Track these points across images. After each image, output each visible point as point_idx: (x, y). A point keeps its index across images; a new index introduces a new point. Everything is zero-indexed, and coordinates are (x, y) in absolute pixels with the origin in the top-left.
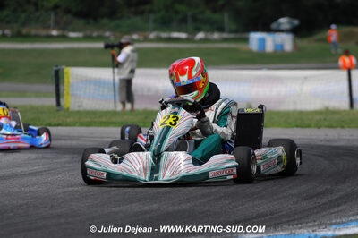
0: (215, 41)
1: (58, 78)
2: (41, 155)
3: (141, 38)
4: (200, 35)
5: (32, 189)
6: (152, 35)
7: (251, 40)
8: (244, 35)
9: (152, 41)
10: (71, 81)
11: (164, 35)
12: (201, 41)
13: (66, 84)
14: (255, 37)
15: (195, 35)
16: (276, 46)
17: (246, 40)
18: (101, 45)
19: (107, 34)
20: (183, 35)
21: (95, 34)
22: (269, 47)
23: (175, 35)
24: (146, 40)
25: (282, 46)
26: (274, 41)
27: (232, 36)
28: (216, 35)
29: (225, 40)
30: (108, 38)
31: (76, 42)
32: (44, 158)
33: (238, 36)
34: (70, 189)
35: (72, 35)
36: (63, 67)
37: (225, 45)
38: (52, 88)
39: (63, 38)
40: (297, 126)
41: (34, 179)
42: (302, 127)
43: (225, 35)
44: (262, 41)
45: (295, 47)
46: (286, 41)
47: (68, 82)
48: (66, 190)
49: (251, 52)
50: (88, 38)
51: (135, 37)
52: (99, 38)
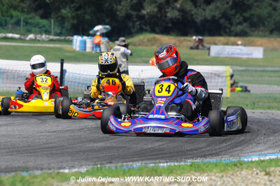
0: (43, 41)
4: (31, 36)
7: (74, 41)
17: (71, 42)
20: (17, 36)
23: (10, 35)
27: (58, 37)
28: (44, 36)
29: (52, 40)
33: (63, 38)
37: (52, 45)
43: (51, 37)
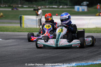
0: (65, 8)
1: (21, 19)
2: (16, 40)
3: (44, 7)
4: (61, 7)
5: (13, 50)
6: (47, 7)
7: (75, 8)
8: (73, 7)
9: (47, 8)
10: (24, 19)
11: (51, 6)
12: (61, 8)
13: (23, 20)
14: (76, 7)
15: (59, 6)
16: (82, 10)
18: (32, 9)
19: (35, 6)
20: (56, 7)
21: (31, 6)
22: (80, 10)
23: (54, 6)
24: (46, 8)
25: (84, 10)
26: (82, 8)
27: (70, 7)
28: (65, 7)
29: (68, 8)
30: (35, 7)
31: (26, 8)
32: (17, 41)
33: (72, 7)
34: (24, 50)
35: (25, 6)
36: (22, 15)
37: (68, 9)
38: (19, 21)
39: (22, 7)
40: (88, 32)
41: (14, 47)
42: (90, 32)
43: (68, 7)
44: (79, 8)
45: (88, 10)
46: (85, 8)
47: (24, 20)
48: (23, 50)
49: (75, 11)
50: (29, 7)
51: (43, 7)
52: (32, 7)
